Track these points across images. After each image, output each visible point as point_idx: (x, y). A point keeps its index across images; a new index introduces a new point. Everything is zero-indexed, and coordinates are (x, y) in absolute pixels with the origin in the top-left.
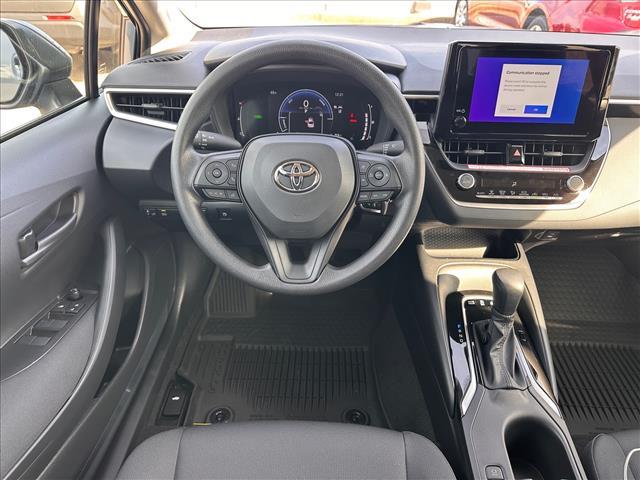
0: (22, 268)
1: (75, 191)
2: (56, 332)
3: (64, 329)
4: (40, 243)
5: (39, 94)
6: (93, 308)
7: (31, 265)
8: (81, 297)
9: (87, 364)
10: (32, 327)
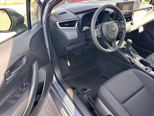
0: (6, 81)
1: (23, 56)
2: (18, 98)
3: (20, 97)
4: (12, 74)
5: (15, 28)
6: (29, 90)
7: (9, 81)
8: (26, 85)
9: (26, 108)
10: (11, 96)
